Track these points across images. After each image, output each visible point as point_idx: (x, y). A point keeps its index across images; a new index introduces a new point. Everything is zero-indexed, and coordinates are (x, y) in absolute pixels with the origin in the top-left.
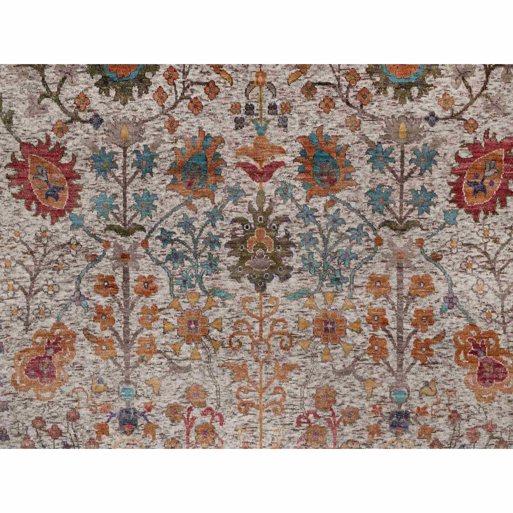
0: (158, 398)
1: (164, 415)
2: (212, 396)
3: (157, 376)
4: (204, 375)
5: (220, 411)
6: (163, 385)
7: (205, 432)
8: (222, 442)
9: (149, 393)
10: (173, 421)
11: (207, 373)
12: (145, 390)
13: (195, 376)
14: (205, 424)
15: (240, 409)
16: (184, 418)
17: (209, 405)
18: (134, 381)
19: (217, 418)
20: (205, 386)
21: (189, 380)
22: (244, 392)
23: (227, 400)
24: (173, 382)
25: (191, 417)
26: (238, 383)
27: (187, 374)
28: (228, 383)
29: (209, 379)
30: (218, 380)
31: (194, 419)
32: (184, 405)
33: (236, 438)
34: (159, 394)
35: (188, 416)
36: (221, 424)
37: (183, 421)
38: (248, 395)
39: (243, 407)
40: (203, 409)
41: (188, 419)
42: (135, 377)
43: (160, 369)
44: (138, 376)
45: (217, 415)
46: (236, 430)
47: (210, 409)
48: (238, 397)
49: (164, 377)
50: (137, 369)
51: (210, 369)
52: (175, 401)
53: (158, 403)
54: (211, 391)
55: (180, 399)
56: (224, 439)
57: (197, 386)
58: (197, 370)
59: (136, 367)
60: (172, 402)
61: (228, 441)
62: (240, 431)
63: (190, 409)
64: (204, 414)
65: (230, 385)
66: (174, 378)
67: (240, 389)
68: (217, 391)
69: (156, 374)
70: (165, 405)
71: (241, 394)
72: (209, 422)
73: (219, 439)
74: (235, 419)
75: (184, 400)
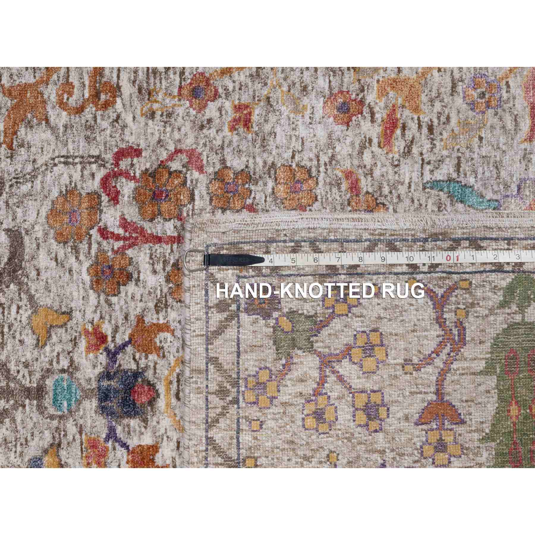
0: (77, 315)
1: (114, 299)
2: (77, 176)
3: (29, 318)
4: (29, 194)
5: (109, 156)
6: (49, 302)
7: (156, 196)
8: (178, 151)
9: (66, 337)
10: (129, 277)
11: (25, 188)
12: (58, 348)
13: (32, 217)
14: (137, 196)
15: (106, 105)
16: (124, 248)
17: (95, 185)
18: (38, 375)
19: (124, 164)
20: (55, 193)
21: (40, 235)
22: (70, 94)
23: (87, 138)
24: (43, 276)
25: (121, 231)
26: (49, 108)
27: (26, 239)
28: (48, 135)
29: (38, 182)
30: (41, 161)
31: (125, 224)
32: (95, 246)
33: (169, 115)
34: (69, 314)
35: (118, 238)
36: (138, 153)
37: (130, 252)
38: (76, 83)
39: (103, 97)
40: (105, 198)
41: (125, 239)
42: (30, 373)
43: (14, 308)
44: (26, 365)
45: (117, 165)
46: (152, 115)
47: (105, 181)
48: (80, 110)
49: (31, 298)
50: (12, 367)
51: (18, 180)
52: (84, 269)
53: (89, 315)
54: (65, 179)
55: (82, 257)
56: (172, 148)
57: (54, 213)
58: (19, 211)
59: (8, 371)
60: (87, 278)
61: (177, 136)
62: (156, 106)
63: (104, 233)
64: (115, 198)
65: (53, 129)
66: (33, 274)
67: (62, 105)
68: (66, 163)
69: (24, 319)
70: (92, 296)
71: (73, 101)
72: (132, 185)
73: (171, 158)
74: (128, 119)
75: (83, 247)
